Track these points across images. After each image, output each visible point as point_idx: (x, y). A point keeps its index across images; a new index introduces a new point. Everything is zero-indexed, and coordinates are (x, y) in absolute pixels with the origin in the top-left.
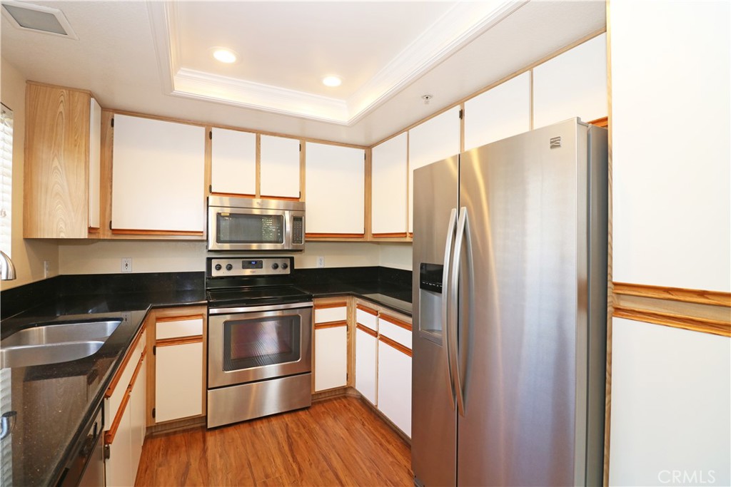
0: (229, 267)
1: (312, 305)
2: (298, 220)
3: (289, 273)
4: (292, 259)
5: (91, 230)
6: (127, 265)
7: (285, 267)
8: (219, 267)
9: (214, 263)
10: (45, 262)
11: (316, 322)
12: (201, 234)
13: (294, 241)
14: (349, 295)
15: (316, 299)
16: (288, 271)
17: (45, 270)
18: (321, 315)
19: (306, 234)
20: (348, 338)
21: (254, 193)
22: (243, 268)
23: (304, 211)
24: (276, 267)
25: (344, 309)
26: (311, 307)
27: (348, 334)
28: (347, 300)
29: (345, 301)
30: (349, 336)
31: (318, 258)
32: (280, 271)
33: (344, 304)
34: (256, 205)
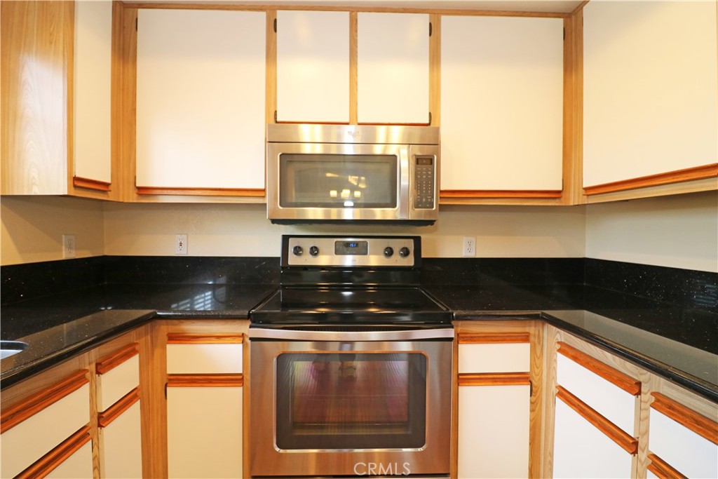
0: (315, 251)
1: (452, 335)
2: (426, 163)
3: (412, 264)
4: (417, 241)
5: (77, 181)
6: (181, 244)
7: (405, 252)
8: (298, 251)
9: (292, 243)
10: (63, 236)
11: (460, 371)
12: (262, 194)
13: (417, 205)
14: (536, 317)
15: (460, 323)
16: (409, 261)
17: (64, 247)
18: (473, 357)
19: (442, 192)
20: (532, 411)
21: (347, 120)
22: (336, 254)
23: (437, 144)
24: (389, 252)
25: (526, 347)
26: (450, 339)
27: (532, 403)
28: (531, 328)
29: (527, 329)
30: (534, 405)
31: (465, 239)
32: (397, 261)
33: (525, 338)
34: (347, 138)
